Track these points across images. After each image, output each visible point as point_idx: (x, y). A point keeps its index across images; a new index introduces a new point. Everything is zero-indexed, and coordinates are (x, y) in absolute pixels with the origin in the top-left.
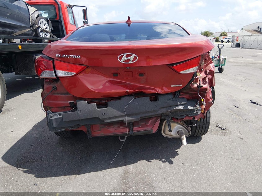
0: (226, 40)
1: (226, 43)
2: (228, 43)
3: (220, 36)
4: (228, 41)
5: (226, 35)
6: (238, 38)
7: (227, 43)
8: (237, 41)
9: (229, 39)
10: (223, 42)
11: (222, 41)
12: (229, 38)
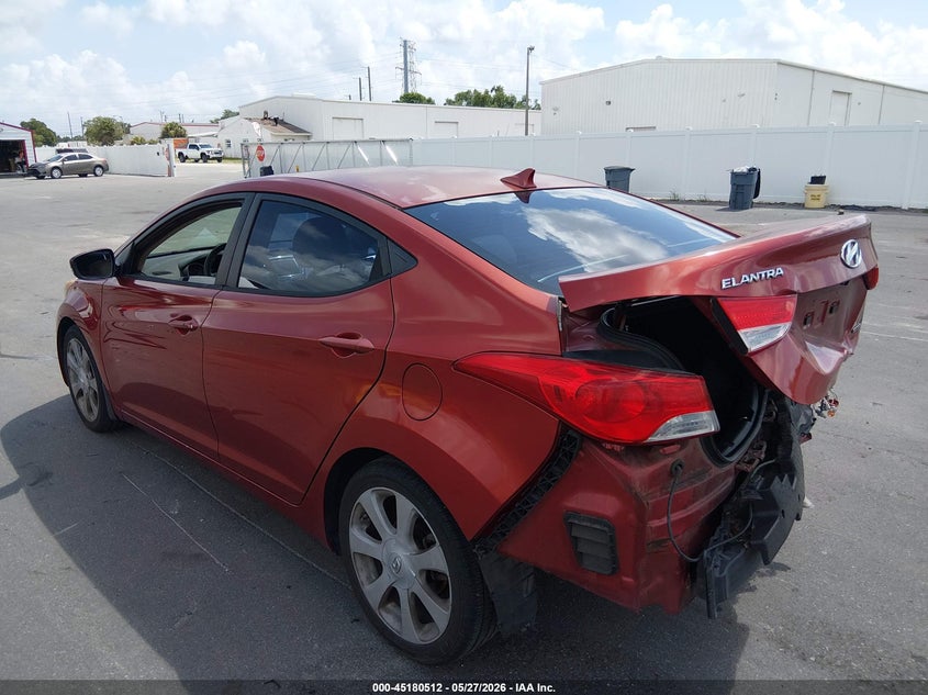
0: (196, 154)
1: (197, 161)
2: (205, 162)
3: (163, 138)
4: (202, 154)
5: (183, 135)
6: (260, 148)
7: (201, 165)
8: (261, 158)
9: (204, 150)
10: (187, 158)
11: (180, 154)
12: (202, 146)
